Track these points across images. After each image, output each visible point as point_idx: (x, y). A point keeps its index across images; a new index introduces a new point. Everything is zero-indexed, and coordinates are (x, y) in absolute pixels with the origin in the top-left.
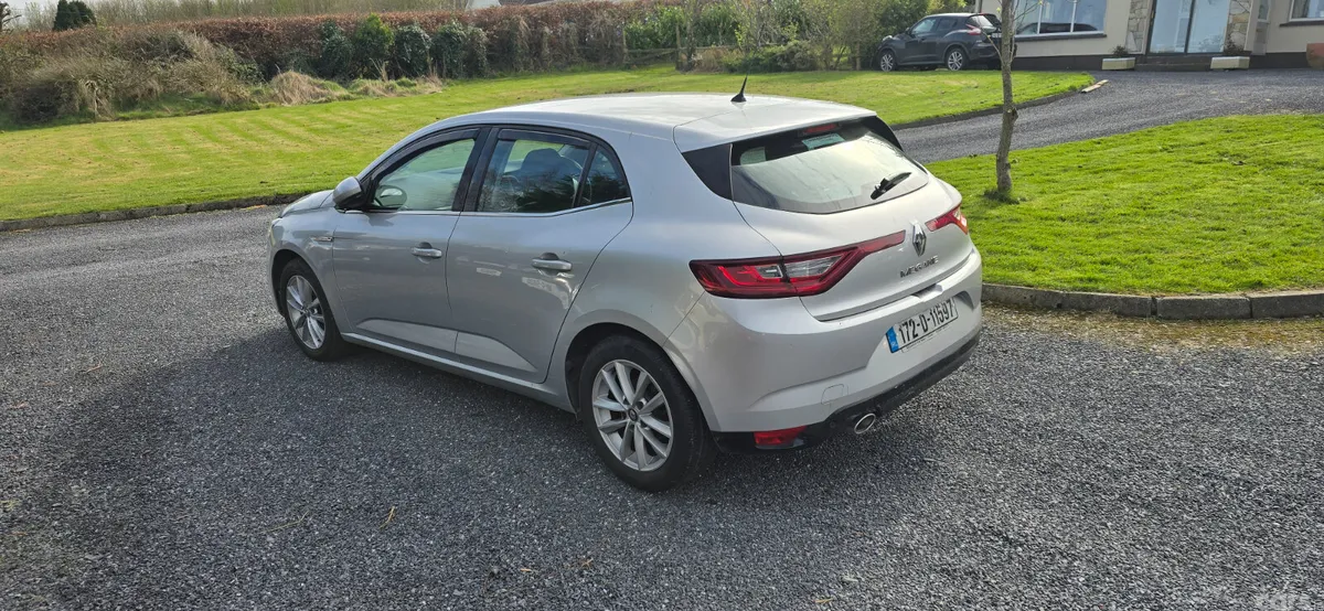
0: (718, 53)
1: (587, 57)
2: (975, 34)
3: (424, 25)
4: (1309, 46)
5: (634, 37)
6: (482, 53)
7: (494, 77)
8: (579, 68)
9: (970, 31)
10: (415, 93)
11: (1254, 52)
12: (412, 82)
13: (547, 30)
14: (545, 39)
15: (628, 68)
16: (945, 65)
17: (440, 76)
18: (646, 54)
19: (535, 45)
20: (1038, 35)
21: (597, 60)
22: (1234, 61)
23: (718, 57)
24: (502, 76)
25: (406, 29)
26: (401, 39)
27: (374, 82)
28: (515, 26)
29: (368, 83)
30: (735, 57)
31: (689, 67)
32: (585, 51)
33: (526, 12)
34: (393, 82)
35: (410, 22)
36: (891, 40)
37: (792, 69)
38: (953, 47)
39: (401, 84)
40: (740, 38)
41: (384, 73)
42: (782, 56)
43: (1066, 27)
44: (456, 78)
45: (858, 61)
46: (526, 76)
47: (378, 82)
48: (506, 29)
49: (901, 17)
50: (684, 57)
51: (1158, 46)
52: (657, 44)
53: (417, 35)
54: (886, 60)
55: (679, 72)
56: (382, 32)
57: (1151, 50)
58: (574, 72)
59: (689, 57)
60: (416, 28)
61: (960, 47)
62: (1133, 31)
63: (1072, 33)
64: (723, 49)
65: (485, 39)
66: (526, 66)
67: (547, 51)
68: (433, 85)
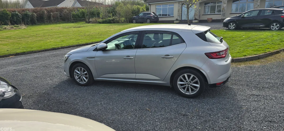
0: (96, 19)
1: (62, 20)
2: (152, 16)
3: (19, 12)
4: (207, 18)
5: (74, 16)
6: (35, 19)
7: (39, 25)
8: (61, 22)
9: (150, 15)
10: (19, 28)
11: (199, 20)
12: (18, 26)
13: (52, 13)
14: (51, 16)
15: (73, 22)
16: (146, 22)
17: (25, 24)
18: (77, 19)
19: (49, 17)
20: (162, 16)
21: (65, 21)
22: (196, 21)
23: (96, 20)
24: (41, 24)
25: (14, 13)
26: (13, 15)
27: (7, 26)
28: (43, 12)
29: (5, 26)
30: (100, 20)
31: (89, 22)
32: (61, 18)
33: (46, 9)
34: (12, 26)
35: (15, 11)
36: (134, 17)
37: (114, 23)
38: (148, 19)
39: (15, 26)
40: (101, 16)
41: (9, 23)
42: (112, 20)
43: (166, 15)
44: (29, 25)
45: (128, 21)
46: (48, 24)
47: (9, 26)
48: (41, 13)
49: (135, 12)
50: (87, 20)
51: (183, 19)
52: (79, 17)
53: (17, 14)
54: (134, 21)
55: (86, 23)
56: (8, 14)
57: (182, 19)
58: (60, 23)
59: (89, 20)
60: (17, 13)
61: (149, 18)
62: (179, 16)
63: (168, 16)
64: (97, 18)
65: (36, 15)
66: (47, 22)
67: (52, 18)
68: (23, 27)
